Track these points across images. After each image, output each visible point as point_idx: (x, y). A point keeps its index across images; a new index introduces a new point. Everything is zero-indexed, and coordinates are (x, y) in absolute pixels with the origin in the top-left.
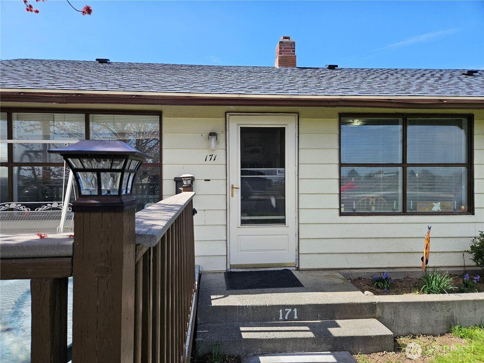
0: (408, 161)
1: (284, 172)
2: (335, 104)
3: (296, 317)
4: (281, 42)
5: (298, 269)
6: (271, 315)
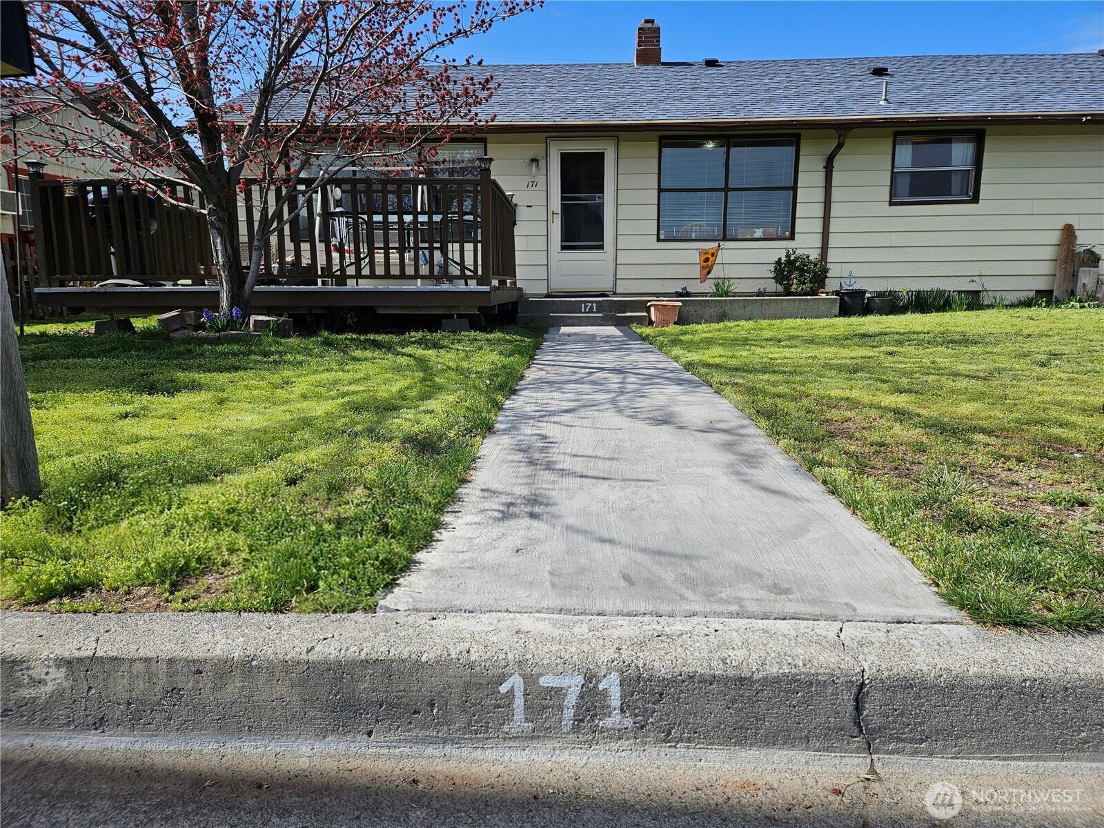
0: (730, 186)
1: (603, 198)
2: (641, 129)
3: (595, 310)
4: (640, 29)
5: (615, 294)
6: (575, 307)
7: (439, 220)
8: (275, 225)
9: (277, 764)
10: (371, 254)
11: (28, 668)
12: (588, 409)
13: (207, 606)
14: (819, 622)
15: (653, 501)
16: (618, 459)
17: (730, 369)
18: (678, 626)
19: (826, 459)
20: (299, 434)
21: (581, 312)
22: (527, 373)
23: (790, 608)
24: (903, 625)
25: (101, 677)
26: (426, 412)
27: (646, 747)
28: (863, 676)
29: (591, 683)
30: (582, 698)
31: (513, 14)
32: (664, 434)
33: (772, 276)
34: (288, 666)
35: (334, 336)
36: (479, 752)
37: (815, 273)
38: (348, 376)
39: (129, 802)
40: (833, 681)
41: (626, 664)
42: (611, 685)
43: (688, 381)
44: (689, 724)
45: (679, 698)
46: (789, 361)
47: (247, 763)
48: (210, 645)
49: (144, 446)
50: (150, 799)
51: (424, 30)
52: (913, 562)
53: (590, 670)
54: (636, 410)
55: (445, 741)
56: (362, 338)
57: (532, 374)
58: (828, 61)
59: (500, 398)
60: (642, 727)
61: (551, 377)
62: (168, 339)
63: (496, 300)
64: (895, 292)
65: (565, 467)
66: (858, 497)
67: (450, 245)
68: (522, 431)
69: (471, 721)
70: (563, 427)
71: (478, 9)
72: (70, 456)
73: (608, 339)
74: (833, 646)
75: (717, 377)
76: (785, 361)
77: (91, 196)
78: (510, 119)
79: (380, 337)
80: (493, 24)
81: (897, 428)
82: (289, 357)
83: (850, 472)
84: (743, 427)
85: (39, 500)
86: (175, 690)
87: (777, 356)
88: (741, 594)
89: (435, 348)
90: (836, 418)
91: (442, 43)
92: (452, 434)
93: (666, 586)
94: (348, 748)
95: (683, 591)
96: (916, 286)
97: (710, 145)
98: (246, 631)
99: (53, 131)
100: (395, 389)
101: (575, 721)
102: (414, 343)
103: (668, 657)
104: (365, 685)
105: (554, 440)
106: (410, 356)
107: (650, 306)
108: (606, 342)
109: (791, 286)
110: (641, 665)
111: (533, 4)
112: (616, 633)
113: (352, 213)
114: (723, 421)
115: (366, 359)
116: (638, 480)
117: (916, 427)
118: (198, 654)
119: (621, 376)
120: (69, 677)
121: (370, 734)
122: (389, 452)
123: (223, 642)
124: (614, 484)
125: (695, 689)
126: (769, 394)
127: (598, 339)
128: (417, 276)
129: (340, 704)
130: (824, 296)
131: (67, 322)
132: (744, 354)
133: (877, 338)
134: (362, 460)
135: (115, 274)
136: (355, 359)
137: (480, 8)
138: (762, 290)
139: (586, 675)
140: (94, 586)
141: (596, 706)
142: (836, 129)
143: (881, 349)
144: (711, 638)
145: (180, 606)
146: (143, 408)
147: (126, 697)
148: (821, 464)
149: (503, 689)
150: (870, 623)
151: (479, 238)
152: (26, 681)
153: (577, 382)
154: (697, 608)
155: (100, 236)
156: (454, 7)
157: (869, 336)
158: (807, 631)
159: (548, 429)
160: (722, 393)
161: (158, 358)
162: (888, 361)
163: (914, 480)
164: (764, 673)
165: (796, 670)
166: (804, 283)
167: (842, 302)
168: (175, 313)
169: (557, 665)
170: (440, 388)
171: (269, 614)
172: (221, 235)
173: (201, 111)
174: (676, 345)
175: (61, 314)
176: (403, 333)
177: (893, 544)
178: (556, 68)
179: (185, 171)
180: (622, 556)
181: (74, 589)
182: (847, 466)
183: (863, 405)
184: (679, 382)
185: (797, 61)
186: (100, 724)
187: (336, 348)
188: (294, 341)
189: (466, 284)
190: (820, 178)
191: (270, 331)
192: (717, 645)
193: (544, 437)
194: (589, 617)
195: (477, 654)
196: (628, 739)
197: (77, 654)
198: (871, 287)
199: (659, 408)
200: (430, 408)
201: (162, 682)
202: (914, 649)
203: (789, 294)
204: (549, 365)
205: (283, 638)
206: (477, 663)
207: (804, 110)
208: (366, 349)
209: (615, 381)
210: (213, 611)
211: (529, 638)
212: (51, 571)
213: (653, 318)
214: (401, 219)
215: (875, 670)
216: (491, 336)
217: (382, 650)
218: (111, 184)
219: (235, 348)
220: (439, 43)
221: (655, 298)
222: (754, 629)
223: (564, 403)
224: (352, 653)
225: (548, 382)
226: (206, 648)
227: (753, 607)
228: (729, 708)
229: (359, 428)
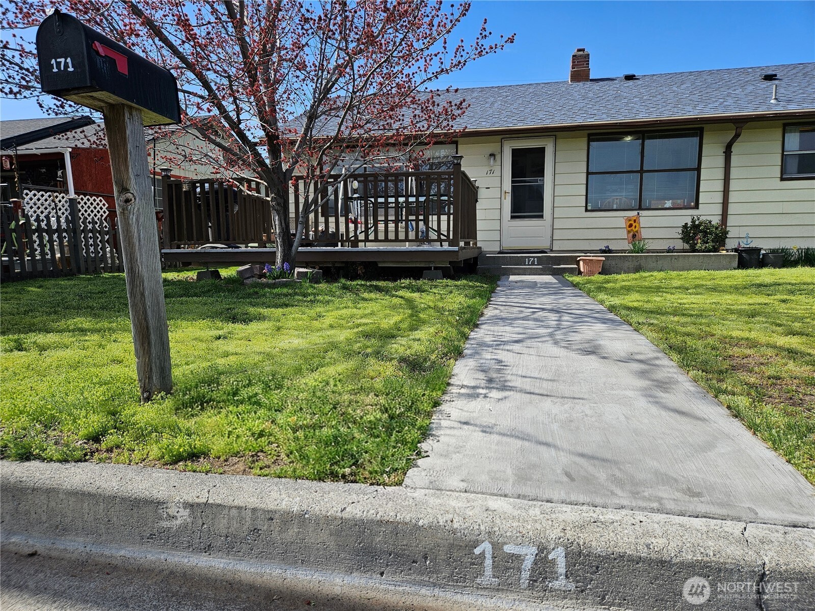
0: (645, 169)
1: (543, 180)
2: (574, 129)
3: (536, 263)
4: (573, 56)
5: (552, 251)
6: (521, 261)
7: (423, 200)
8: (313, 207)
9: (320, 589)
10: (376, 224)
11: (167, 508)
12: (533, 340)
13: (276, 473)
14: (726, 522)
15: (586, 415)
16: (557, 381)
17: (646, 312)
18: (610, 515)
19: (729, 388)
20: (330, 354)
21: (525, 265)
22: (485, 311)
23: (702, 508)
24: (798, 529)
25: (211, 517)
26: (414, 340)
27: (585, 607)
28: (764, 568)
29: (543, 553)
30: (536, 564)
31: (481, 55)
32: (592, 362)
33: (680, 237)
34: (328, 520)
35: (349, 283)
36: (459, 596)
37: (717, 235)
38: (360, 312)
39: (226, 605)
40: (739, 570)
41: (570, 541)
42: (558, 556)
43: (612, 320)
44: (620, 592)
45: (611, 572)
46: (695, 306)
47: (300, 586)
48: (278, 501)
49: (232, 359)
50: (239, 605)
51: (418, 71)
52: (807, 478)
53: (542, 543)
54: (570, 342)
55: (435, 585)
56: (368, 284)
57: (489, 312)
58: (725, 71)
59: (466, 330)
60: (582, 591)
61: (504, 315)
62: (243, 284)
63: (462, 257)
64: (787, 249)
65: (516, 385)
66: (758, 421)
67: (430, 217)
68: (484, 356)
69: (453, 572)
70: (514, 354)
71: (456, 54)
72: (188, 365)
73: (546, 285)
74: (739, 541)
75: (635, 318)
76: (692, 306)
77: (198, 190)
78: (475, 127)
79: (381, 284)
80: (466, 63)
81: (791, 365)
82: (320, 298)
83: (750, 400)
84: (657, 358)
85: (171, 394)
86: (256, 530)
87: (685, 301)
88: (661, 494)
89: (419, 292)
90: (738, 355)
91: (430, 79)
92: (433, 357)
93: (599, 483)
94: (367, 583)
95: (613, 488)
96: (804, 245)
97: (629, 138)
98: (301, 493)
99: (178, 149)
100: (392, 322)
101: (531, 580)
102: (404, 287)
103: (602, 539)
104: (380, 539)
105: (508, 364)
106: (401, 297)
107: (579, 260)
108: (544, 288)
109: (696, 244)
110: (581, 543)
111: (496, 48)
112: (562, 517)
113: (364, 198)
114: (641, 354)
115: (371, 300)
116: (574, 398)
117: (808, 365)
118: (272, 506)
119: (557, 315)
120: (191, 515)
121: (382, 574)
122: (389, 369)
123: (286, 499)
124: (555, 401)
125: (625, 566)
126: (680, 333)
127: (539, 285)
128: (407, 239)
129: (363, 551)
130: (724, 252)
131: (179, 271)
132: (658, 299)
133: (772, 288)
134: (372, 374)
135: (211, 241)
136: (364, 299)
137: (458, 53)
138: (671, 248)
139: (539, 546)
140: (206, 454)
141: (546, 571)
142: (734, 123)
143: (776, 297)
144: (637, 527)
145: (258, 471)
146: (229, 333)
147: (225, 532)
148: (725, 392)
149: (477, 551)
150: (769, 526)
151: (452, 212)
152: (165, 516)
153: (523, 319)
154: (625, 502)
155: (203, 216)
156: (439, 53)
157: (765, 286)
158: (716, 528)
159: (502, 355)
160: (640, 331)
161: (237, 297)
162: (782, 308)
163: (807, 409)
164: (681, 559)
165: (708, 559)
166: (707, 243)
167: (740, 257)
168: (247, 267)
169: (517, 537)
170: (424, 322)
171: (315, 482)
172: (278, 214)
173: (270, 134)
174: (601, 291)
175: (176, 266)
176: (396, 281)
177: (789, 461)
178: (510, 88)
179: (258, 173)
180: (564, 459)
181: (194, 456)
182: (748, 395)
183: (760, 344)
184: (604, 321)
185: (701, 72)
186: (208, 549)
187: (350, 291)
188: (323, 286)
189: (441, 246)
190: (721, 161)
191: (307, 279)
192: (642, 533)
193: (499, 362)
194: (540, 503)
195: (458, 524)
196: (571, 599)
197: (197, 500)
198: (766, 246)
199: (589, 341)
200: (417, 337)
201: (248, 523)
202: (808, 549)
203: (694, 251)
204: (502, 305)
205: (325, 500)
206: (458, 530)
207: (707, 109)
208: (371, 292)
209: (554, 319)
210: (280, 477)
211: (496, 515)
212: (180, 443)
213: (582, 270)
214: (397, 200)
215: (774, 564)
216: (459, 283)
217: (391, 514)
218: (211, 182)
219: (285, 290)
220: (428, 79)
221: (583, 254)
222: (672, 523)
223: (514, 336)
224: (371, 514)
225: (501, 319)
226: (276, 503)
227: (670, 505)
228: (652, 584)
229: (369, 350)
